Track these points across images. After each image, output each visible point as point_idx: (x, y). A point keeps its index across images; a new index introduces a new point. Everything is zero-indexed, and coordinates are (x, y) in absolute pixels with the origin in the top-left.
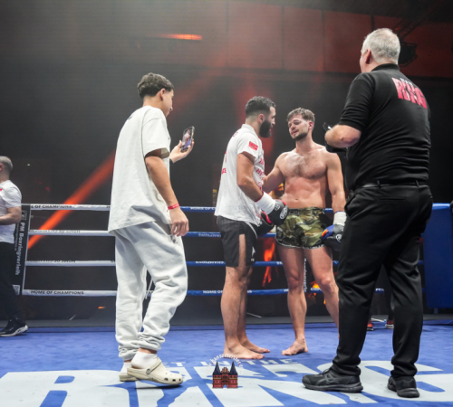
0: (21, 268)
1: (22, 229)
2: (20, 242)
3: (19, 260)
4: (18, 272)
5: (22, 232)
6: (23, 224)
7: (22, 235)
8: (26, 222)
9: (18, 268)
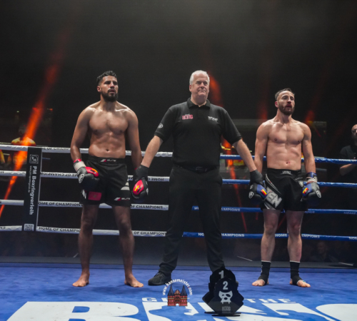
0: (35, 209)
1: (35, 172)
2: (33, 184)
3: (32, 201)
4: (32, 212)
5: (34, 175)
6: (35, 167)
7: (34, 178)
8: (38, 166)
9: (31, 208)
